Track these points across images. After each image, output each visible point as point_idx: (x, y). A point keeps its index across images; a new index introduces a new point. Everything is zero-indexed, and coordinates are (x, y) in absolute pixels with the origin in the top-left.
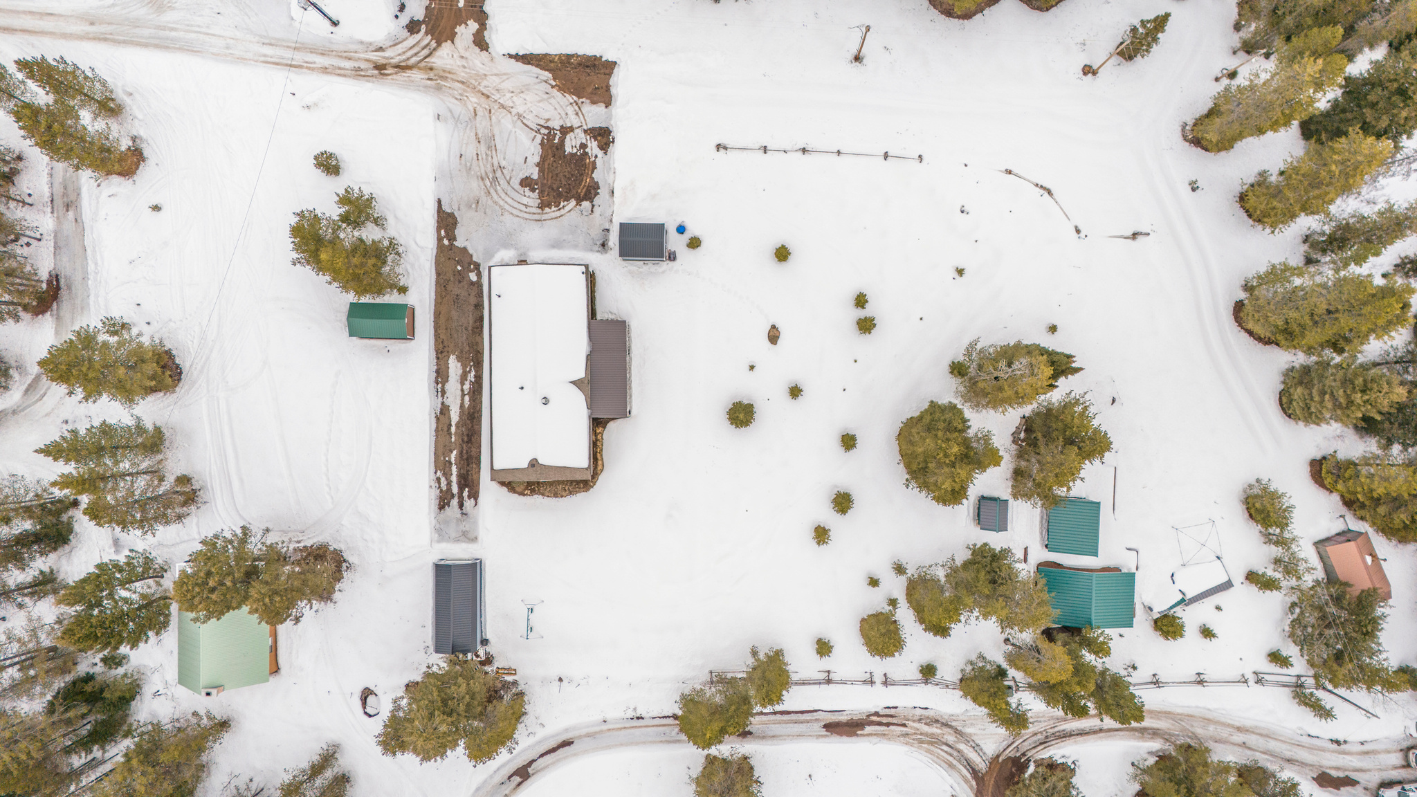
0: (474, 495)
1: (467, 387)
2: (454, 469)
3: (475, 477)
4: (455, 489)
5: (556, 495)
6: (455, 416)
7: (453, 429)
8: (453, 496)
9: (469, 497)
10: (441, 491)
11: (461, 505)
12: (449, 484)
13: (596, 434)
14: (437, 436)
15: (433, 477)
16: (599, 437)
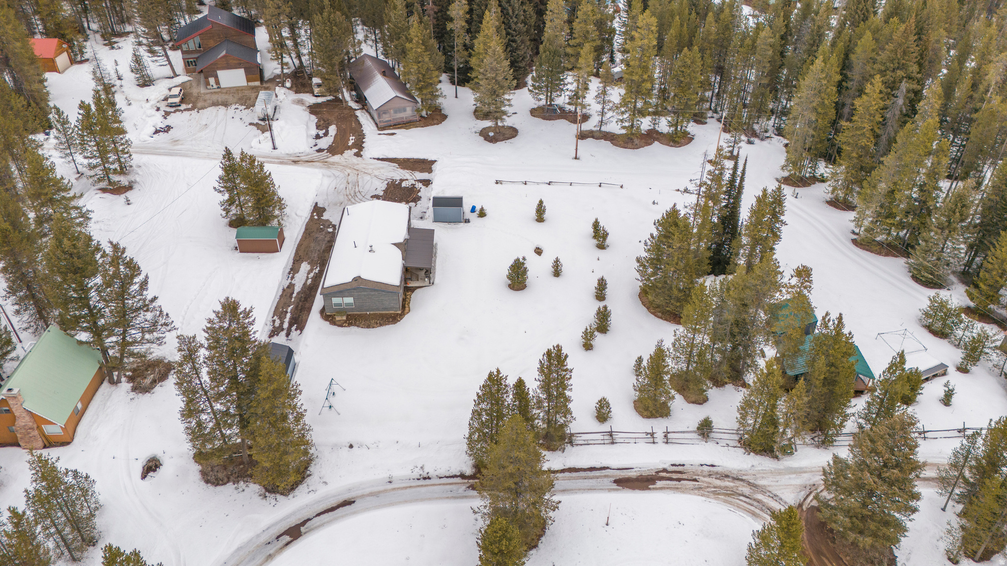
0: (301, 328)
1: (311, 275)
2: (289, 315)
3: (304, 318)
4: (286, 325)
5: (368, 327)
6: (297, 289)
7: (294, 295)
8: (283, 330)
9: (296, 330)
10: (274, 327)
11: (288, 335)
12: (282, 323)
13: (405, 295)
14: (280, 299)
15: (270, 319)
16: (408, 297)
